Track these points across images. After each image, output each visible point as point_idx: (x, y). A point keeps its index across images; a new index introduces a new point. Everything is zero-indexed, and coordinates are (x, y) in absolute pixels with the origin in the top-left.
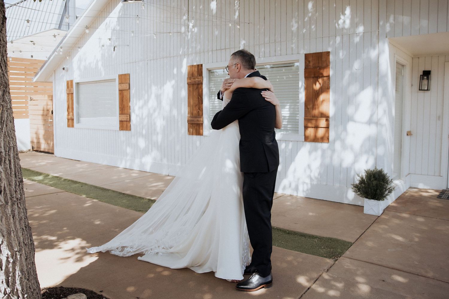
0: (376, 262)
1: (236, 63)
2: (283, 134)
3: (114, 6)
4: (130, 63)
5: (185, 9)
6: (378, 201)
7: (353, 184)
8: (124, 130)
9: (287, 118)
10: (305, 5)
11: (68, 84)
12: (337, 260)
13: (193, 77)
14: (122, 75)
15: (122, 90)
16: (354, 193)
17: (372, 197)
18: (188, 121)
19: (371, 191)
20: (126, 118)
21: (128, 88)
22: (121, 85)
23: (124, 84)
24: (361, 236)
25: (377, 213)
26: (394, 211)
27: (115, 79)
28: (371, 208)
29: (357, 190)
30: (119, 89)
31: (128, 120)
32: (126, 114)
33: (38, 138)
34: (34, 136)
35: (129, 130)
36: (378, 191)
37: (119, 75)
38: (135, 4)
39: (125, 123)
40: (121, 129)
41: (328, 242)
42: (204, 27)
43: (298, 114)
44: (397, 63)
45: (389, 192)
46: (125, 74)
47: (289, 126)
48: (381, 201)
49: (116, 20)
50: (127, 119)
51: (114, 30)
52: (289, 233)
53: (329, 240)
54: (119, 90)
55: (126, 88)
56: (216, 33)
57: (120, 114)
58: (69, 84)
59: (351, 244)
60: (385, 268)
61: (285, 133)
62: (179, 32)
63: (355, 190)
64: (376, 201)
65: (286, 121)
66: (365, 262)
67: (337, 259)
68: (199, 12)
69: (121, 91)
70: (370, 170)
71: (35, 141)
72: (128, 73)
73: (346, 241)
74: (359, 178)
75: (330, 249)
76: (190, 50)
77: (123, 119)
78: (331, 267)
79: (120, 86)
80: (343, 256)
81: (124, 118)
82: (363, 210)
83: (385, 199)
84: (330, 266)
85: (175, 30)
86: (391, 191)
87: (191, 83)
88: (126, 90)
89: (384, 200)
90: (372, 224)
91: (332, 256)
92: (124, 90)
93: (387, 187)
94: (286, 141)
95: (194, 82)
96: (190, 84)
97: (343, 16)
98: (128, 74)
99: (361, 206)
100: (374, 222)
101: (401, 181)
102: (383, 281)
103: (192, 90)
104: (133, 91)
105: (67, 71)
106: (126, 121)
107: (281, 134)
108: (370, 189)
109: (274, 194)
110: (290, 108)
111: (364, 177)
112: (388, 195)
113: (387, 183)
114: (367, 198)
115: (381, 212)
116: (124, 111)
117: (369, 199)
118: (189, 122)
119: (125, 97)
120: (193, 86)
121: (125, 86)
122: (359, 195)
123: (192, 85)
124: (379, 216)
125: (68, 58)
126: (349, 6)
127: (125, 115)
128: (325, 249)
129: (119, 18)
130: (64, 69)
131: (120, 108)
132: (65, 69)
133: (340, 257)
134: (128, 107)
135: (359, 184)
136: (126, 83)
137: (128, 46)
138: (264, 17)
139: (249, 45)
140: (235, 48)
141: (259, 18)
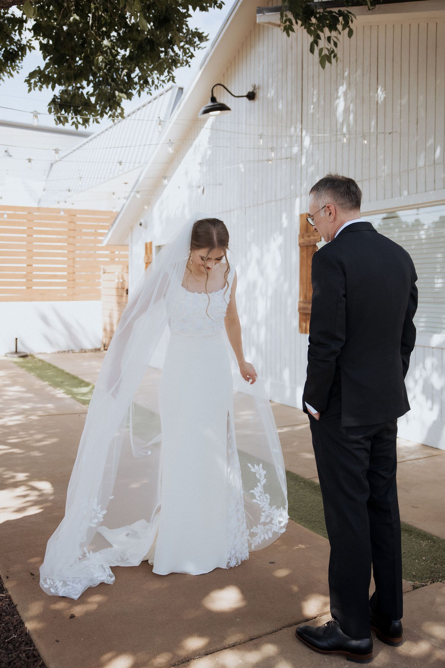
11: (146, 248)
13: (307, 234)
18: (300, 309)
33: (112, 325)
34: (108, 320)
58: (148, 247)
62: (289, 158)
71: (108, 328)
87: (303, 243)
95: (308, 243)
96: (303, 245)
103: (305, 256)
105: (146, 227)
118: (302, 311)
120: (307, 249)
123: (306, 247)
125: (146, 207)
130: (141, 225)
132: (143, 224)
138: (417, 119)
139: (392, 173)
140: (369, 181)
141: (409, 122)
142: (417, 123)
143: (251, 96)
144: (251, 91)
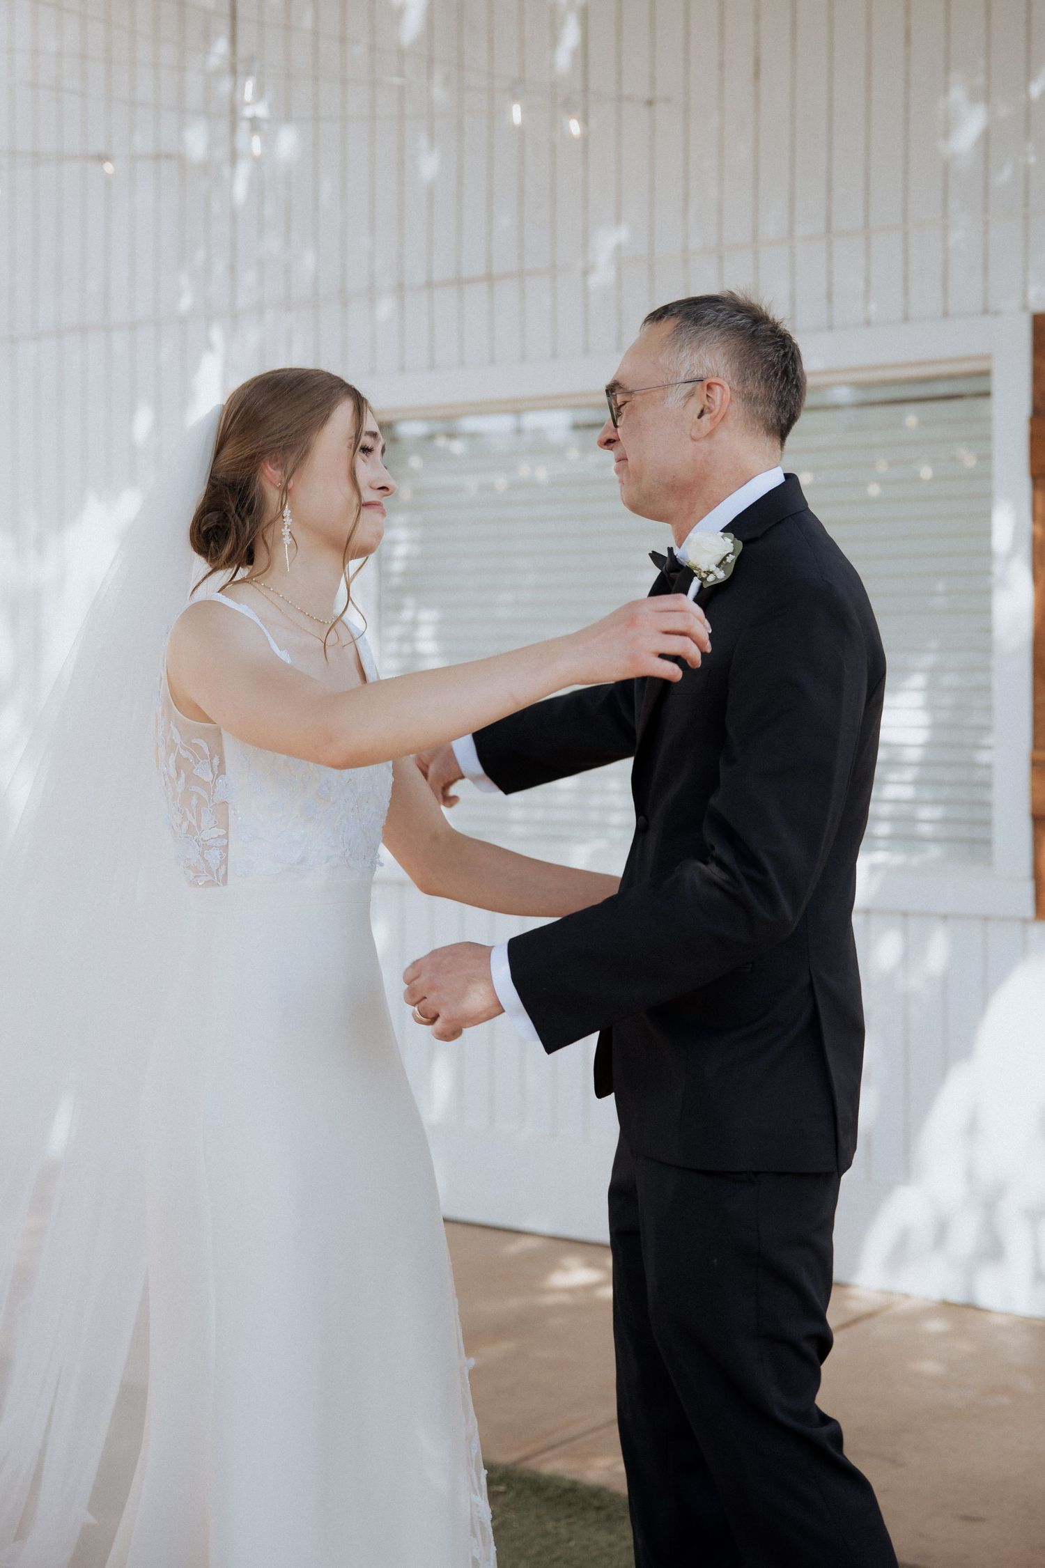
1: (697, 373)
42: (344, 127)
43: (987, 729)
47: (926, 813)
56: (429, 166)
61: (899, 859)
65: (913, 775)
76: (249, 277)
85: (143, 143)
94: (905, 914)
109: (835, 1293)
110: (932, 688)
139: (652, 253)
140: (554, 276)
141: (721, 65)
142: (757, 75)
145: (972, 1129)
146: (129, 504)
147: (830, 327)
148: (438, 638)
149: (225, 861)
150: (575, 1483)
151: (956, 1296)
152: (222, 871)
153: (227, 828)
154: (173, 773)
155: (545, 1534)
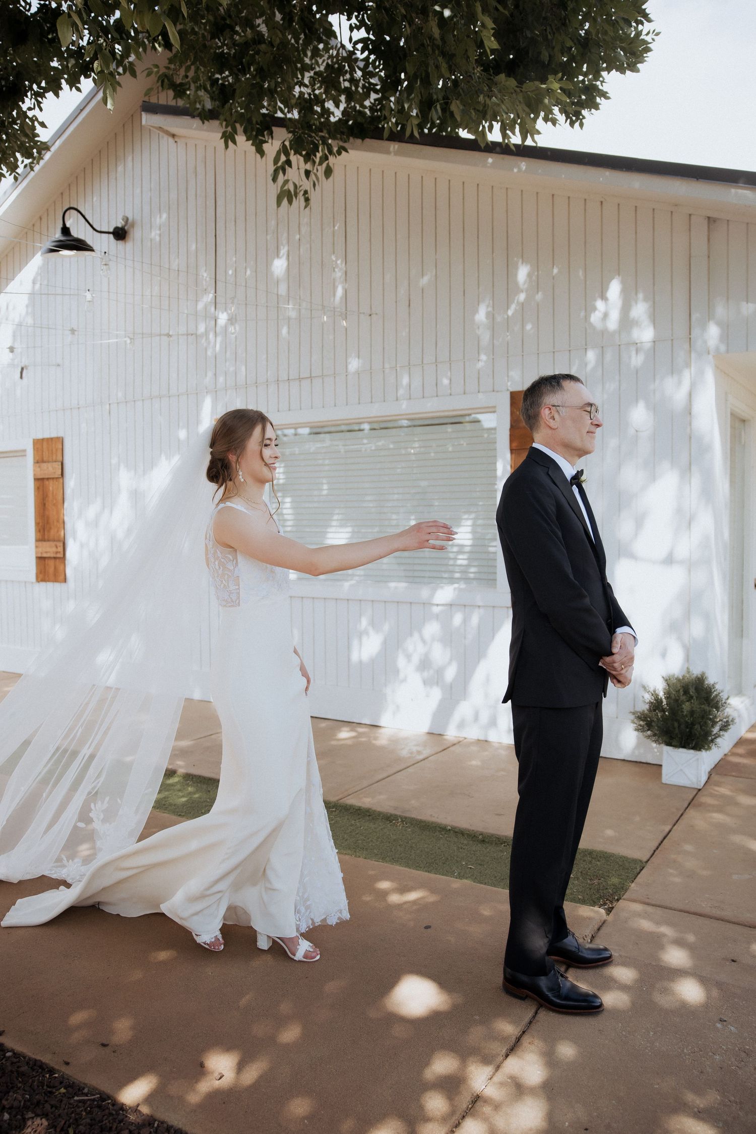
0: (707, 910)
2: (460, 590)
3: (20, 265)
4: (64, 410)
5: (205, 275)
6: (698, 753)
7: (633, 711)
8: (49, 581)
9: (467, 549)
10: (510, 274)
12: (613, 908)
14: (43, 440)
15: (43, 479)
16: (636, 733)
17: (681, 743)
19: (679, 727)
20: (54, 549)
21: (60, 473)
22: (39, 467)
23: (49, 465)
24: (662, 842)
25: (694, 780)
26: (734, 774)
27: (25, 451)
28: (681, 770)
29: (645, 726)
30: (35, 475)
31: (58, 555)
32: (54, 541)
35: (60, 582)
36: (697, 727)
37: (34, 440)
38: (78, 261)
39: (51, 563)
40: (39, 579)
41: (584, 861)
42: (257, 323)
44: (732, 414)
45: (721, 730)
46: (52, 439)
47: (473, 570)
48: (704, 751)
49: (24, 300)
50: (57, 553)
51: (20, 325)
52: (483, 841)
53: (585, 855)
54: (35, 479)
55: (55, 473)
57: (37, 540)
59: (641, 865)
60: (731, 926)
61: (463, 586)
62: (192, 335)
63: (640, 725)
64: (692, 751)
65: (465, 556)
66: (681, 911)
67: (611, 906)
68: (244, 284)
69: (41, 482)
70: (676, 676)
72: (59, 436)
73: (627, 858)
74: (648, 697)
75: (591, 880)
76: (221, 379)
77: (46, 552)
78: (599, 929)
79: (38, 469)
80: (624, 897)
81: (49, 549)
82: (659, 775)
83: (713, 747)
84: (596, 927)
85: (182, 330)
86: (725, 726)
88: (53, 478)
89: (709, 748)
90: (685, 810)
91: (599, 899)
92: (48, 479)
93: (715, 717)
94: (465, 606)
97: (604, 301)
98: (58, 438)
99: (654, 764)
100: (689, 804)
101: (743, 699)
102: (733, 961)
104: (71, 483)
106: (55, 558)
107: (455, 589)
108: (676, 724)
110: (473, 526)
111: (661, 695)
112: (719, 736)
113: (718, 708)
114: (669, 744)
115: (704, 779)
116: (49, 531)
117: (675, 746)
119: (50, 495)
121: (51, 469)
122: (648, 737)
124: (699, 790)
126: (617, 277)
127: (53, 544)
128: (578, 879)
129: (32, 295)
131: (37, 524)
133: (618, 900)
134: (58, 521)
135: (650, 710)
136: (53, 462)
137: (59, 365)
138: (409, 301)
139: (371, 369)
140: (335, 377)
141: (396, 302)
142: (409, 305)
143: (120, 234)
144: (120, 225)
145: (488, 680)
146: (176, 460)
147: (437, 396)
148: (293, 508)
149: (239, 598)
150: (360, 807)
151: (482, 738)
152: (238, 601)
153: (239, 586)
154: (217, 568)
155: (352, 825)
